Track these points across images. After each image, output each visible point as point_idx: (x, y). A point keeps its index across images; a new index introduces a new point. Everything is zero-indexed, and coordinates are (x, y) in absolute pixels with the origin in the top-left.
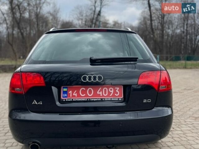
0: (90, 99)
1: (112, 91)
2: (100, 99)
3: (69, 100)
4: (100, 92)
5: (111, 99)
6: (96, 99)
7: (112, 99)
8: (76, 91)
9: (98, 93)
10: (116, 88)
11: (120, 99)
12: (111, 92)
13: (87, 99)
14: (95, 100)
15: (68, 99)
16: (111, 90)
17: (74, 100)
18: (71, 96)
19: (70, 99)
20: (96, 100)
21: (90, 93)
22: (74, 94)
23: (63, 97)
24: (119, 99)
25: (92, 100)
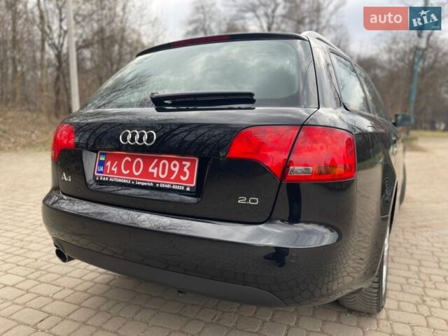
0: (135, 181)
1: (176, 170)
2: (152, 184)
3: (104, 179)
4: (153, 168)
5: (172, 185)
6: (144, 182)
7: (174, 187)
8: (116, 163)
9: (150, 170)
10: (184, 163)
11: (188, 189)
12: (174, 172)
13: (131, 181)
14: (143, 184)
15: (103, 177)
16: (175, 166)
17: (111, 179)
18: (108, 172)
19: (106, 177)
20: (145, 184)
21: (137, 170)
22: (113, 169)
23: (98, 172)
24: (185, 187)
25: (139, 183)
